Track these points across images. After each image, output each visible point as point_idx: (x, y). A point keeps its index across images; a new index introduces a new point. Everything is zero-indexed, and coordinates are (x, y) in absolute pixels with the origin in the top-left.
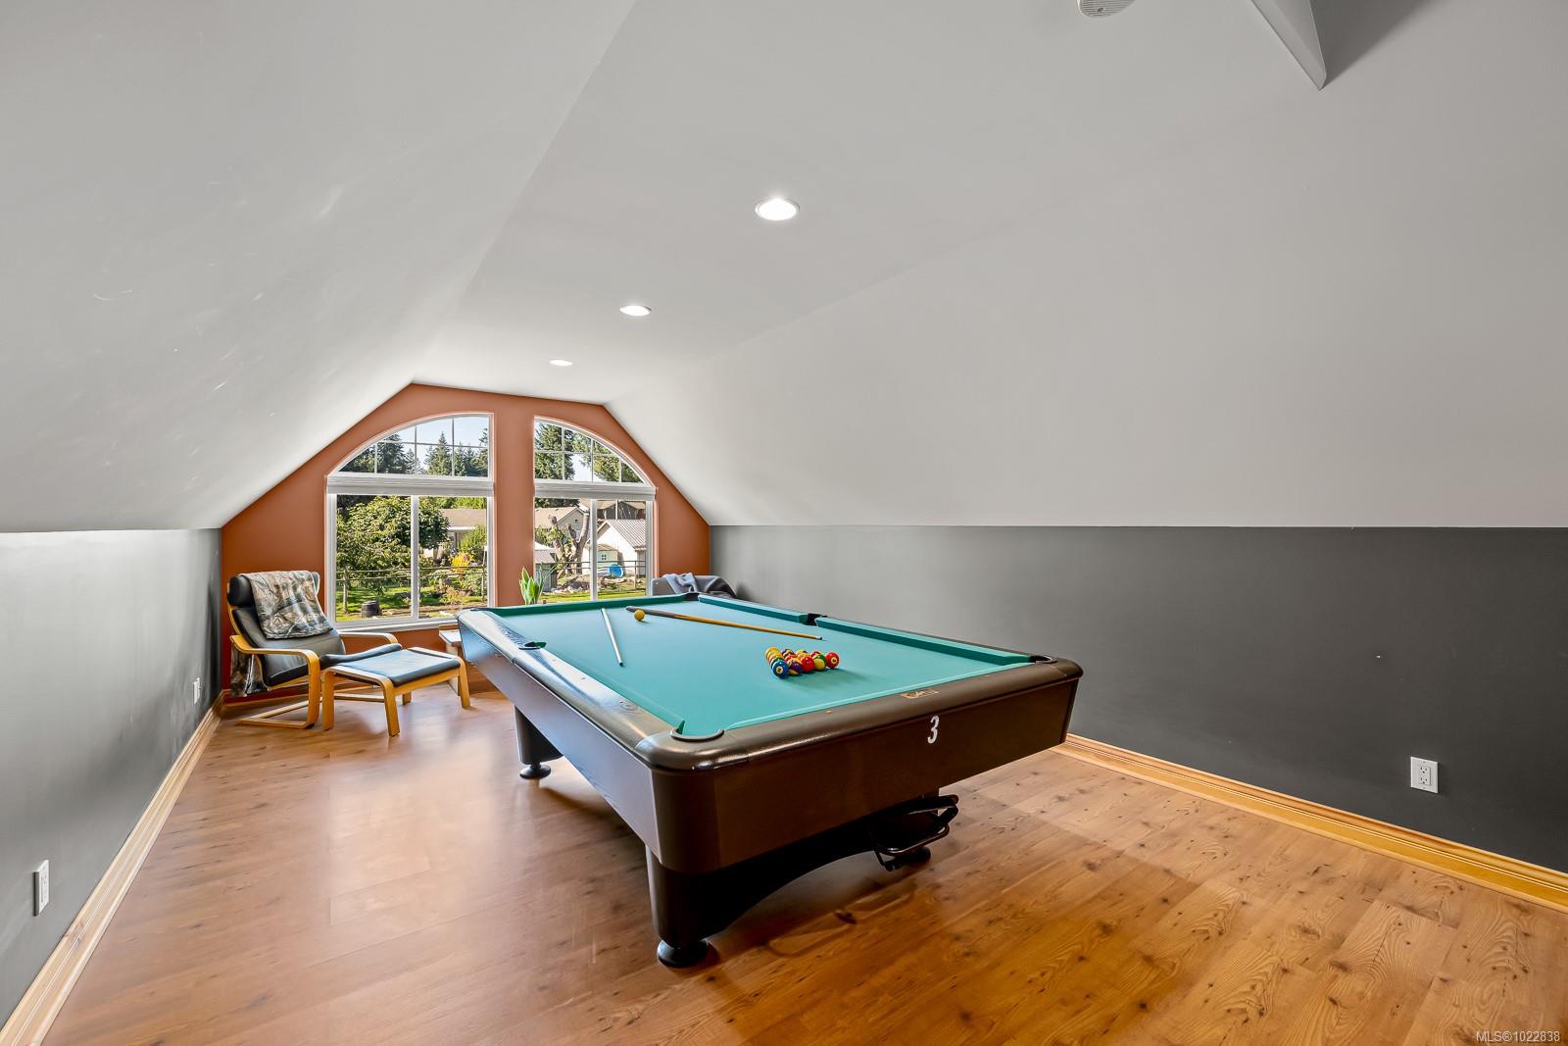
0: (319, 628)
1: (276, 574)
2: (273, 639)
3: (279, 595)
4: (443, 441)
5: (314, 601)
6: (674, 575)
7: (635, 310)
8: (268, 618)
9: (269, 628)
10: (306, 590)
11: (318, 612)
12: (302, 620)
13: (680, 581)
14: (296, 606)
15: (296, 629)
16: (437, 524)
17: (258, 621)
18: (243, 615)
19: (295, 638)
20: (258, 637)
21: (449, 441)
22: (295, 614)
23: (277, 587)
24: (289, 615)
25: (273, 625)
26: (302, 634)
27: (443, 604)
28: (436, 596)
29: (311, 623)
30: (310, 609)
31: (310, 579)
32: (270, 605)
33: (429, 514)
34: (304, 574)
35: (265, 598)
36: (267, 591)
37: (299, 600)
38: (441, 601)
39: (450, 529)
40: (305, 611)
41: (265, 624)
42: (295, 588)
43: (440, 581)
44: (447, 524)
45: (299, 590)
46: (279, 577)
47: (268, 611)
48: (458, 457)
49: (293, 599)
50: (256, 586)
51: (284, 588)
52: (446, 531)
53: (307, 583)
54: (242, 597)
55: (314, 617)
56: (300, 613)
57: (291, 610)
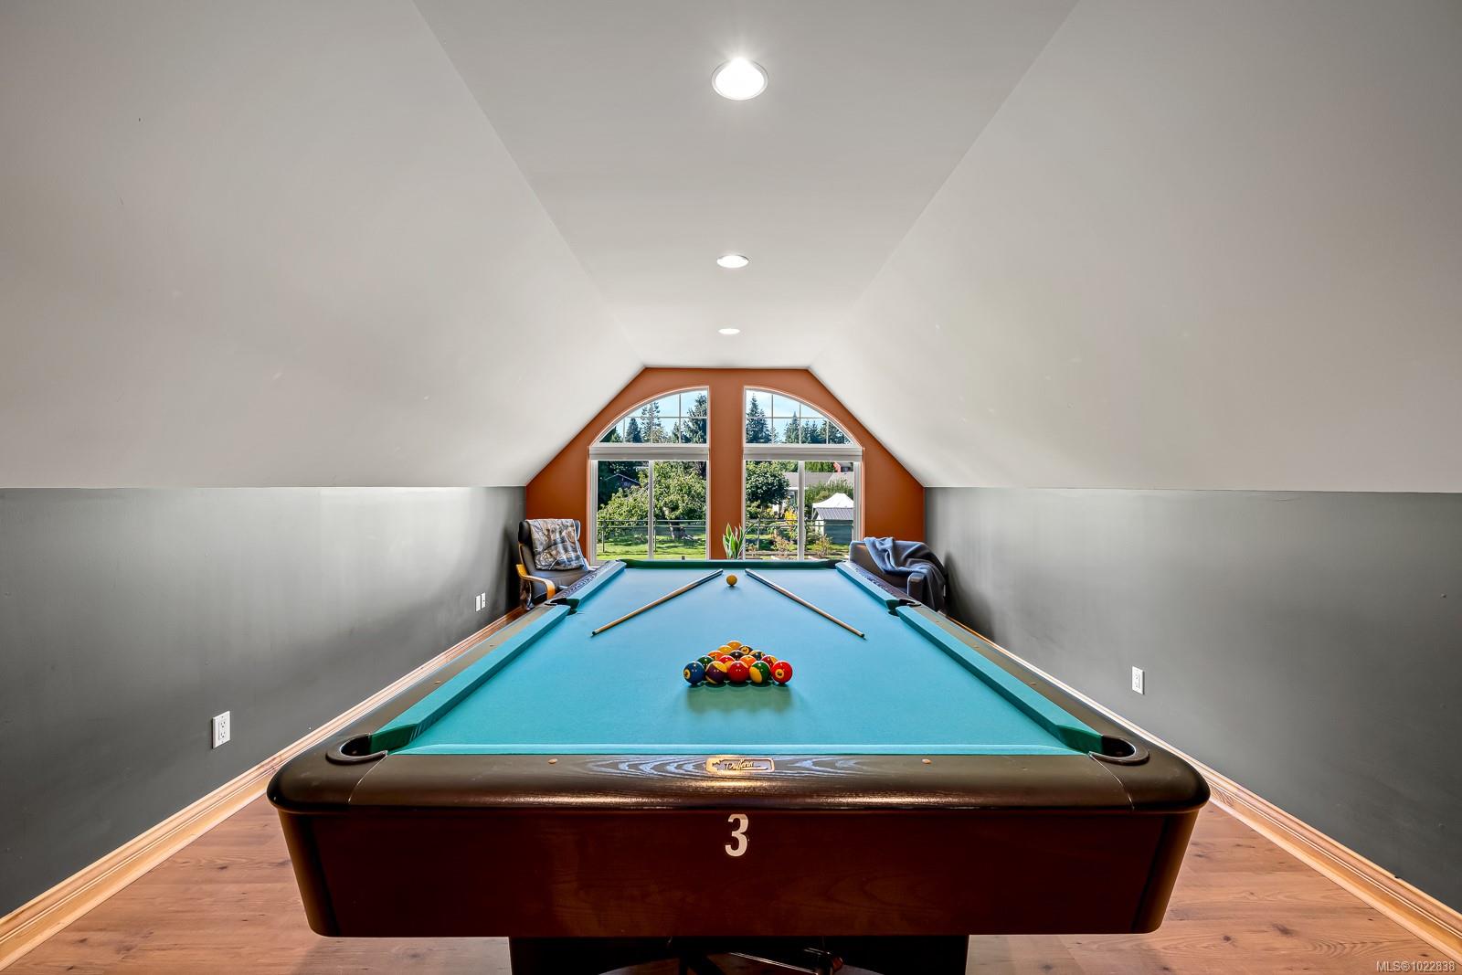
0: (574, 564)
1: (549, 520)
2: (540, 570)
3: (549, 537)
4: (795, 416)
5: (574, 543)
6: (873, 538)
7: (732, 261)
8: (539, 553)
9: (539, 561)
10: (569, 534)
11: (576, 552)
12: (564, 557)
13: (878, 545)
14: (560, 546)
15: (558, 563)
16: (780, 485)
17: (534, 555)
18: (526, 550)
19: (556, 570)
20: (531, 568)
21: (798, 416)
22: (558, 552)
23: (548, 530)
24: (554, 553)
25: (543, 560)
26: (561, 567)
27: (773, 550)
28: (771, 542)
29: (570, 560)
30: (570, 549)
31: (572, 526)
32: (541, 544)
33: (775, 476)
34: (570, 521)
35: (538, 537)
36: (540, 533)
37: (563, 541)
38: (772, 547)
39: (790, 488)
40: (566, 550)
41: (537, 557)
42: (560, 533)
43: (775, 531)
44: (788, 485)
45: (564, 534)
46: (551, 523)
47: (540, 549)
48: (806, 430)
49: (559, 540)
50: (533, 529)
51: (553, 531)
52: (787, 490)
53: (570, 529)
54: (525, 537)
55: (573, 555)
56: (562, 551)
57: (556, 549)
